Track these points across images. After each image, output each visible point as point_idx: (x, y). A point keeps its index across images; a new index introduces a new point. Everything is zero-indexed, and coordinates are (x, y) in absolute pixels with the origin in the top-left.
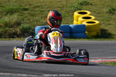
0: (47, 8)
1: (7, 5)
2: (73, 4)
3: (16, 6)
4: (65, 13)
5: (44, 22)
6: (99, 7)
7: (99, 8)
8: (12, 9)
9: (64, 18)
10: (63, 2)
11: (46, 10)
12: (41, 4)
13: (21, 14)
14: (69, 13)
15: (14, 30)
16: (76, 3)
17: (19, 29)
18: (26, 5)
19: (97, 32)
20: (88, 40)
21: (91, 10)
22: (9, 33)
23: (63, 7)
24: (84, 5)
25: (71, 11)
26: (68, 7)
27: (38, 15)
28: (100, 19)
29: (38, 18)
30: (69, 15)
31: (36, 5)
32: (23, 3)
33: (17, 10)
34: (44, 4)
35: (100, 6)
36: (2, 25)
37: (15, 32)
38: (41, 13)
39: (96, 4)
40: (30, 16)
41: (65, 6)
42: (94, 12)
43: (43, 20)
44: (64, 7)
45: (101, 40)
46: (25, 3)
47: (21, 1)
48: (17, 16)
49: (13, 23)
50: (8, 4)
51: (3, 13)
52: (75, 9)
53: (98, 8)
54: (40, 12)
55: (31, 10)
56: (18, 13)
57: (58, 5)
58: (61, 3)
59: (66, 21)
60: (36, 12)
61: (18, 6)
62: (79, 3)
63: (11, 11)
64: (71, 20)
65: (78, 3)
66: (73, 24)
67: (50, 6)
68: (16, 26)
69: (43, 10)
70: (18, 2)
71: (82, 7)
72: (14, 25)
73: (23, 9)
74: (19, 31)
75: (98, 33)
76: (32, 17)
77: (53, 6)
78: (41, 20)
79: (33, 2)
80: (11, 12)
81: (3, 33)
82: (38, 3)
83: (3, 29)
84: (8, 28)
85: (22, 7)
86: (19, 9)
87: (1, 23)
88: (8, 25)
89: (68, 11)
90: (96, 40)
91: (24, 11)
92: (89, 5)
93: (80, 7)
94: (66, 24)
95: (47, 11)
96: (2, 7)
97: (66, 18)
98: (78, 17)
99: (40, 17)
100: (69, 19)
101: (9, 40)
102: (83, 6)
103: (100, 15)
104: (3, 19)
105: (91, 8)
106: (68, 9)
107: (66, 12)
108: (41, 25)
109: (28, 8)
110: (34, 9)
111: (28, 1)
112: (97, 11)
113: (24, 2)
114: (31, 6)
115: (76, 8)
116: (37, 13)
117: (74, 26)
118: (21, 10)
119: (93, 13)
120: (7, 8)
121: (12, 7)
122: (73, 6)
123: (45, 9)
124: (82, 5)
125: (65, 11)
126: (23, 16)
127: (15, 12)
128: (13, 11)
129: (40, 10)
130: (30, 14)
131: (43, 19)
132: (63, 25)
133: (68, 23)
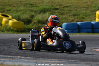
1: (41, 5)
3: (48, 6)
5: (71, 19)
8: (45, 8)
10: (88, 3)
12: (70, 4)
13: (52, 13)
23: (88, 8)
25: (95, 11)
26: (92, 7)
27: (66, 14)
29: (66, 16)
30: (93, 13)
31: (65, 5)
32: (54, 4)
33: (49, 10)
34: (72, 4)
36: (36, 22)
38: (69, 12)
40: (59, 14)
41: (90, 6)
46: (56, 4)
47: (53, 2)
48: (49, 14)
49: (45, 21)
50: (41, 4)
51: (37, 12)
52: (98, 8)
55: (61, 10)
56: (50, 12)
57: (84, 5)
58: (86, 4)
61: (50, 6)
64: (94, 18)
66: (95, 21)
67: (77, 6)
70: (50, 3)
73: (54, 8)
76: (61, 15)
77: (80, 6)
79: (63, 3)
80: (44, 11)
82: (67, 4)
83: (36, 26)
84: (41, 24)
85: (53, 7)
86: (51, 8)
87: (35, 20)
88: (41, 22)
89: (92, 11)
91: (55, 10)
94: (89, 21)
95: (74, 11)
96: (37, 7)
99: (68, 15)
100: (93, 17)
104: (36, 17)
106: (92, 9)
107: (90, 11)
108: (68, 22)
109: (59, 8)
110: (64, 9)
111: (58, 2)
114: (61, 7)
116: (65, 12)
117: (95, 23)
118: (52, 9)
120: (41, 8)
122: (97, 6)
123: (73, 9)
127: (47, 11)
129: (68, 10)
130: (59, 13)
132: (86, 22)
133: (92, 21)
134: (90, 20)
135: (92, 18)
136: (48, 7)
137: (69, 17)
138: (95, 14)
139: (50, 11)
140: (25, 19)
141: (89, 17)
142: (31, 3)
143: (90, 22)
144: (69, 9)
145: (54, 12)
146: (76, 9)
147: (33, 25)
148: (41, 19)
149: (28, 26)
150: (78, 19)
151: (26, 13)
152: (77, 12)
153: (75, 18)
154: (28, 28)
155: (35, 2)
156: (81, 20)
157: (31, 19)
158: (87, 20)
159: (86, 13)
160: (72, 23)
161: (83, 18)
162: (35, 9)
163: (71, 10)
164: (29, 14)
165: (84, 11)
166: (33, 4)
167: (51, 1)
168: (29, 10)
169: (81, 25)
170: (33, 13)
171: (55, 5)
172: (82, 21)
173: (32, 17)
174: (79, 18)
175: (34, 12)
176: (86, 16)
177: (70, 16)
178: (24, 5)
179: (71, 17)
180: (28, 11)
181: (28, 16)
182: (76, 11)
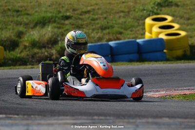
0: (102, 14)
1: (36, 12)
2: (147, 6)
3: (51, 13)
4: (132, 20)
5: (97, 36)
6: (190, 9)
7: (189, 11)
8: (44, 17)
9: (130, 29)
10: (129, 3)
11: (100, 18)
12: (93, 7)
13: (59, 25)
14: (139, 20)
15: (47, 53)
16: (151, 4)
17: (56, 50)
18: (67, 10)
19: (184, 49)
20: (164, 64)
21: (176, 14)
22: (39, 57)
23: (128, 12)
24: (165, 7)
25: (143, 18)
26: (137, 10)
27: (87, 26)
28: (190, 29)
29: (87, 31)
30: (138, 23)
31: (84, 10)
32: (63, 7)
33: (53, 20)
34: (97, 7)
35: (191, 7)
36: (27, 44)
37: (49, 56)
38: (93, 22)
39: (184, 4)
41: (132, 9)
42: (181, 17)
43: (96, 34)
44: (131, 11)
45: (186, 63)
46: (66, 7)
47: (60, 4)
48: (52, 28)
49: (46, 41)
50: (37, 9)
51: (28, 26)
52: (149, 13)
53: (187, 9)
54: (90, 21)
55: (77, 19)
56: (55, 25)
57: (121, 7)
58: (125, 4)
59: (134, 34)
60: (84, 21)
61: (54, 13)
62: (156, 3)
63: (42, 21)
64: (142, 32)
65: (154, 4)
66: (144, 38)
67: (107, 10)
68: (50, 46)
69: (96, 17)
70: (54, 7)
71: (161, 10)
72: (48, 43)
73: (62, 16)
74: (54, 53)
75: (185, 51)
77: (113, 9)
78: (93, 34)
79: (79, 5)
80: (43, 23)
81: (29, 57)
82: (88, 6)
83: (28, 52)
84: (38, 49)
85: (61, 15)
86: (56, 17)
87: (26, 41)
88: (38, 45)
89: (138, 18)
90: (177, 63)
91: (65, 20)
92: (172, 6)
93: (157, 9)
94: (133, 38)
95: (102, 19)
96: (28, 14)
97: (134, 29)
98: (151, 26)
99: (90, 29)
100: (138, 30)
101: (32, 68)
102: (163, 9)
103: (190, 21)
104: (28, 34)
105: (175, 12)
106: (137, 14)
107: (134, 18)
108: (92, 43)
109: (71, 15)
110: (81, 17)
111: (70, 4)
112: (185, 15)
113: (64, 5)
114: (76, 12)
115: (150, 11)
116: (85, 23)
117: (144, 41)
118: (59, 18)
119: (178, 18)
120: (36, 17)
121: (43, 15)
122: (145, 8)
123: (99, 16)
124: (162, 6)
125: (132, 17)
126: (63, 28)
127: (49, 22)
128: (47, 21)
129: (90, 18)
130: (73, 25)
131: (95, 32)
132: (126, 40)
133: (137, 38)
134: (134, 36)
135: (138, 32)
136: (49, 15)
137: (92, 33)
138: (144, 24)
139: (55, 22)
140: (5, 39)
141: (131, 31)
142: (17, 8)
143: (133, 40)
144: (91, 16)
145: (63, 24)
146: (105, 15)
147: (21, 52)
148: (37, 39)
149: (12, 54)
150: (111, 35)
151: (6, 28)
152: (108, 22)
153: (104, 34)
154: (12, 57)
155: (24, 6)
156: (115, 38)
157: (17, 39)
158: (128, 36)
159: (125, 22)
160: (99, 43)
161: (121, 33)
162: (25, 19)
163: (97, 19)
164: (13, 29)
165: (122, 20)
166: (20, 9)
167: (56, 2)
168: (12, 22)
169: (116, 47)
170: (21, 28)
171: (64, 9)
172: (118, 39)
173: (20, 34)
174: (113, 34)
175: (22, 26)
176: (126, 29)
177: (93, 30)
178: (2, 13)
179: (97, 33)
180: (10, 25)
181: (12, 35)
182: (105, 21)
